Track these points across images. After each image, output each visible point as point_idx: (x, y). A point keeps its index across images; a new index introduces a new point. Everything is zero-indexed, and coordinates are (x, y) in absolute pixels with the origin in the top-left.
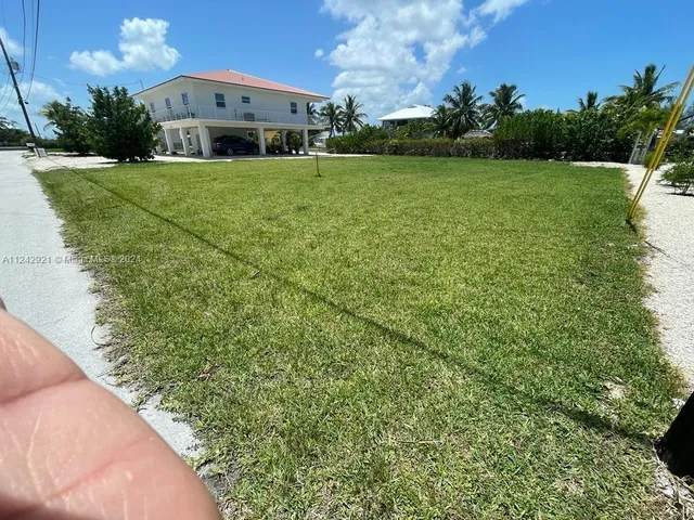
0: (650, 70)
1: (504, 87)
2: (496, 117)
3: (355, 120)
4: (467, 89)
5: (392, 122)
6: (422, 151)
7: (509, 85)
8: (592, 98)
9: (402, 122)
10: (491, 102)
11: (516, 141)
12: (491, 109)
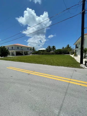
0: (68, 45)
1: (53, 46)
2: (53, 50)
3: (34, 50)
4: (49, 46)
5: (40, 50)
6: (46, 54)
8: (63, 47)
9: (41, 50)
10: (52, 48)
11: (57, 52)
12: (52, 49)
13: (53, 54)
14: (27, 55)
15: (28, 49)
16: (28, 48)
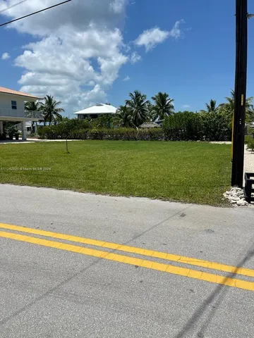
1: (160, 94)
2: (158, 113)
3: (55, 113)
4: (138, 95)
5: (85, 115)
6: (117, 137)
7: (163, 93)
8: (213, 104)
9: (94, 116)
10: (154, 103)
11: (176, 130)
12: (154, 108)
13: (152, 136)
14: (11, 139)
15: (14, 107)
16: (14, 103)
